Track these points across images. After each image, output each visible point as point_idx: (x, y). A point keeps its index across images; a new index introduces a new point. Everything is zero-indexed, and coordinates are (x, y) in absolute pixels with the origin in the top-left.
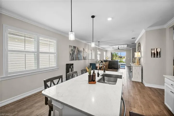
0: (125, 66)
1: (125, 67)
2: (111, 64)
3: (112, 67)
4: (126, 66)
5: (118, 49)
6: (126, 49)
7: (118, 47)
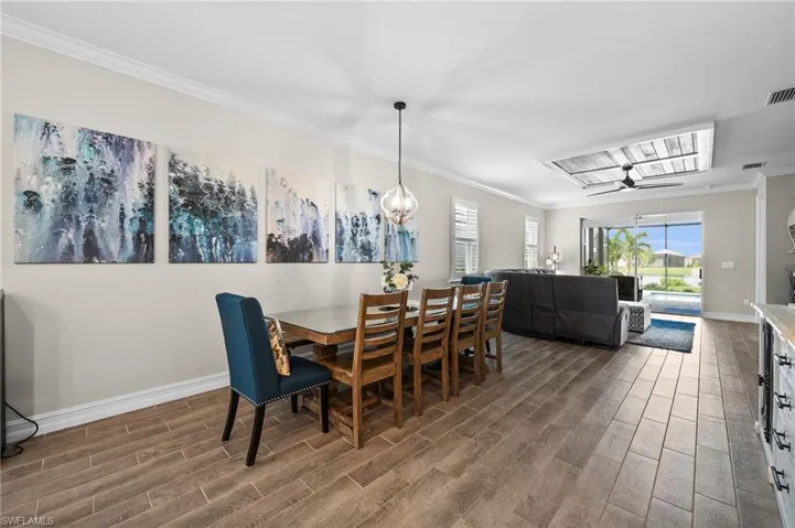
0: (697, 321)
1: (690, 327)
2: (550, 305)
3: (558, 324)
4: (706, 319)
5: (629, 182)
6: (707, 190)
7: (627, 168)
